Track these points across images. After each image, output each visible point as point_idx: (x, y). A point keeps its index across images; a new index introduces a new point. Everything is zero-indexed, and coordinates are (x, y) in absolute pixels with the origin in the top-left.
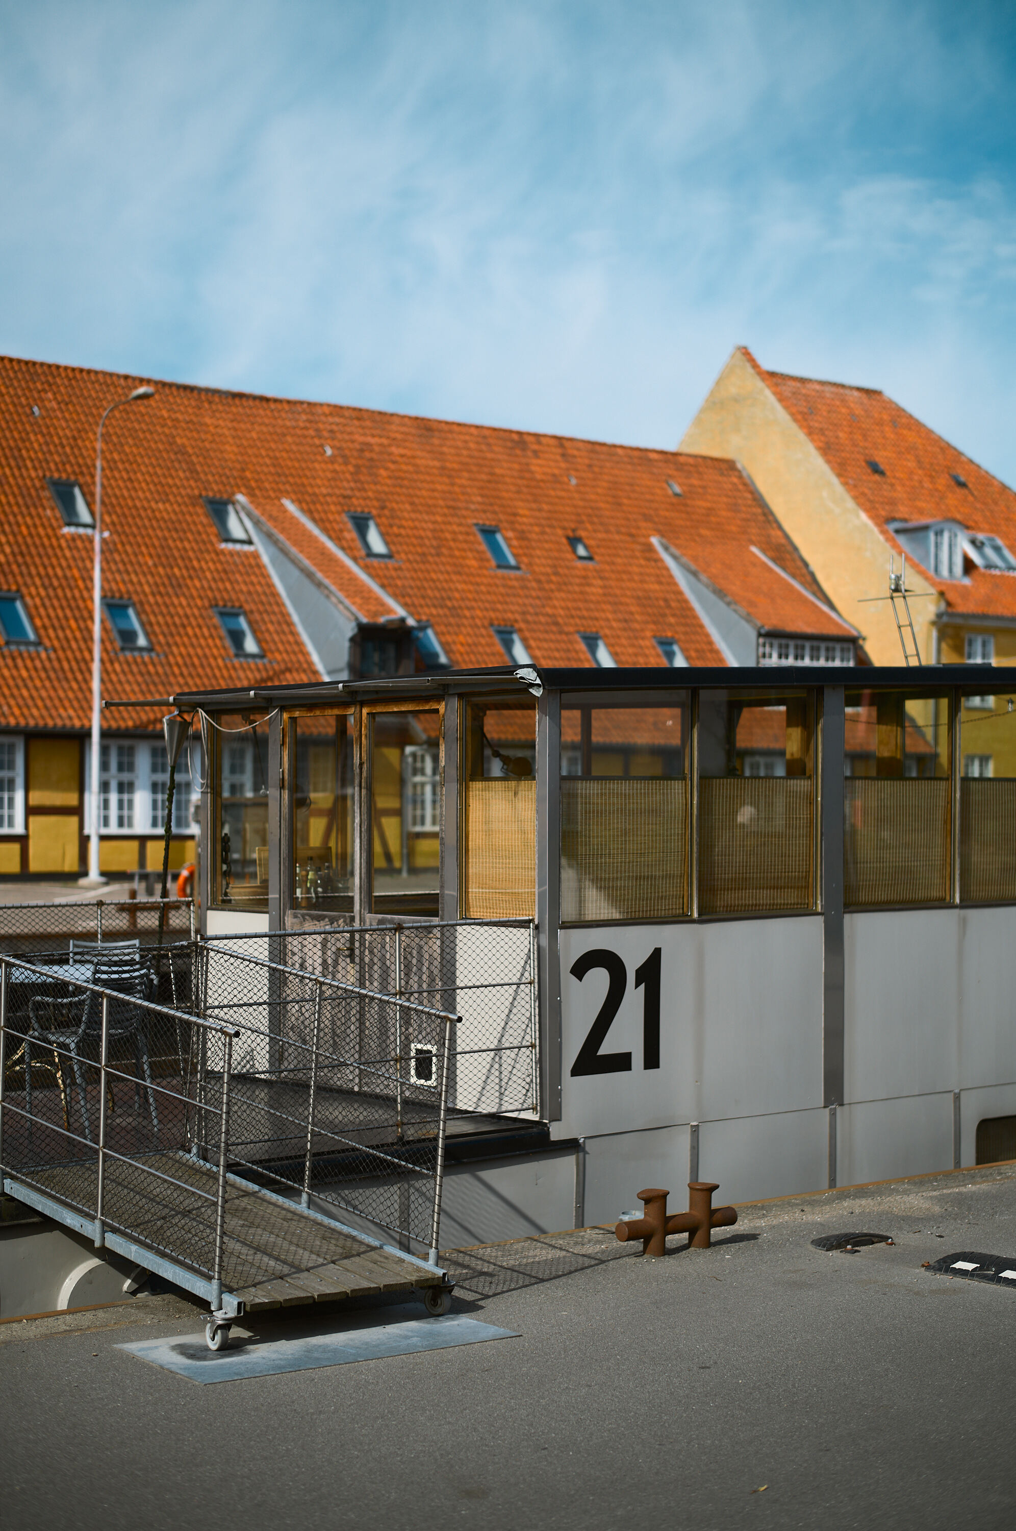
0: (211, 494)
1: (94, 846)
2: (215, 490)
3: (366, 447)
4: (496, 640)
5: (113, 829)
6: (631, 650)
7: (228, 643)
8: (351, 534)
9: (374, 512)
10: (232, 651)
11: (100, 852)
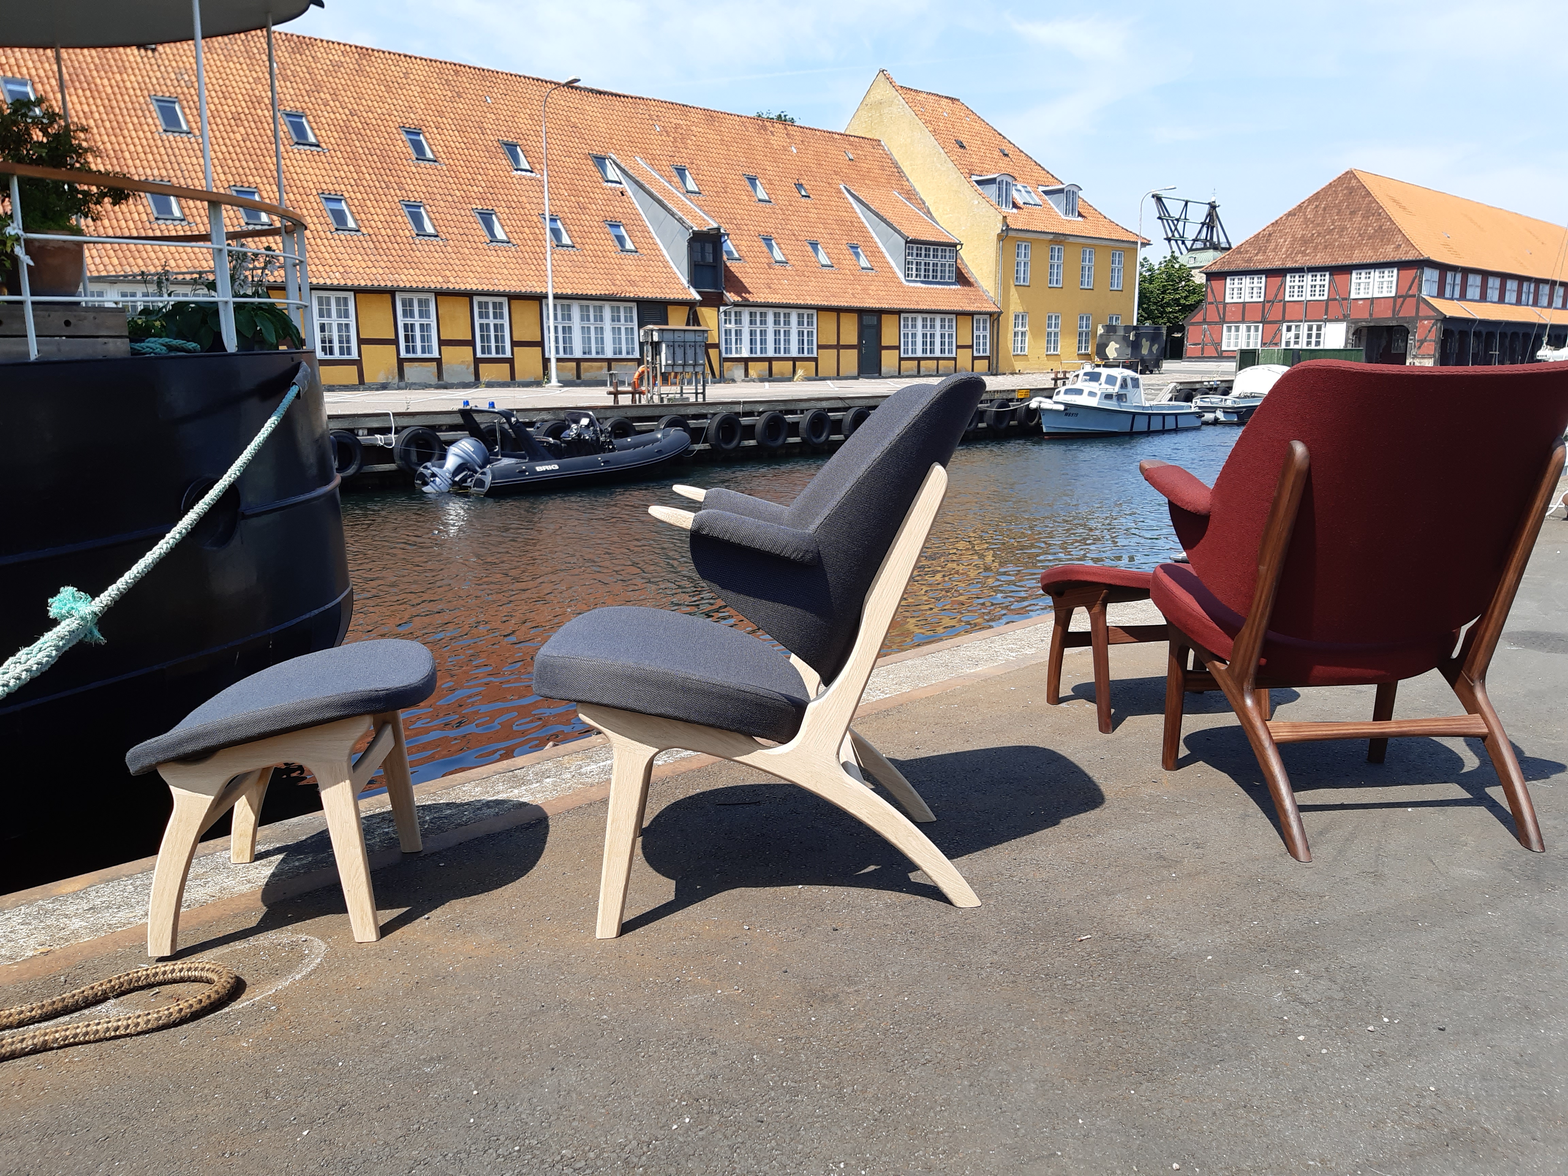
0: (595, 153)
1: (553, 364)
2: (597, 151)
3: (677, 127)
4: (763, 244)
5: (562, 355)
6: (836, 251)
7: (617, 243)
8: (677, 179)
9: (688, 166)
10: (619, 248)
11: (557, 369)
